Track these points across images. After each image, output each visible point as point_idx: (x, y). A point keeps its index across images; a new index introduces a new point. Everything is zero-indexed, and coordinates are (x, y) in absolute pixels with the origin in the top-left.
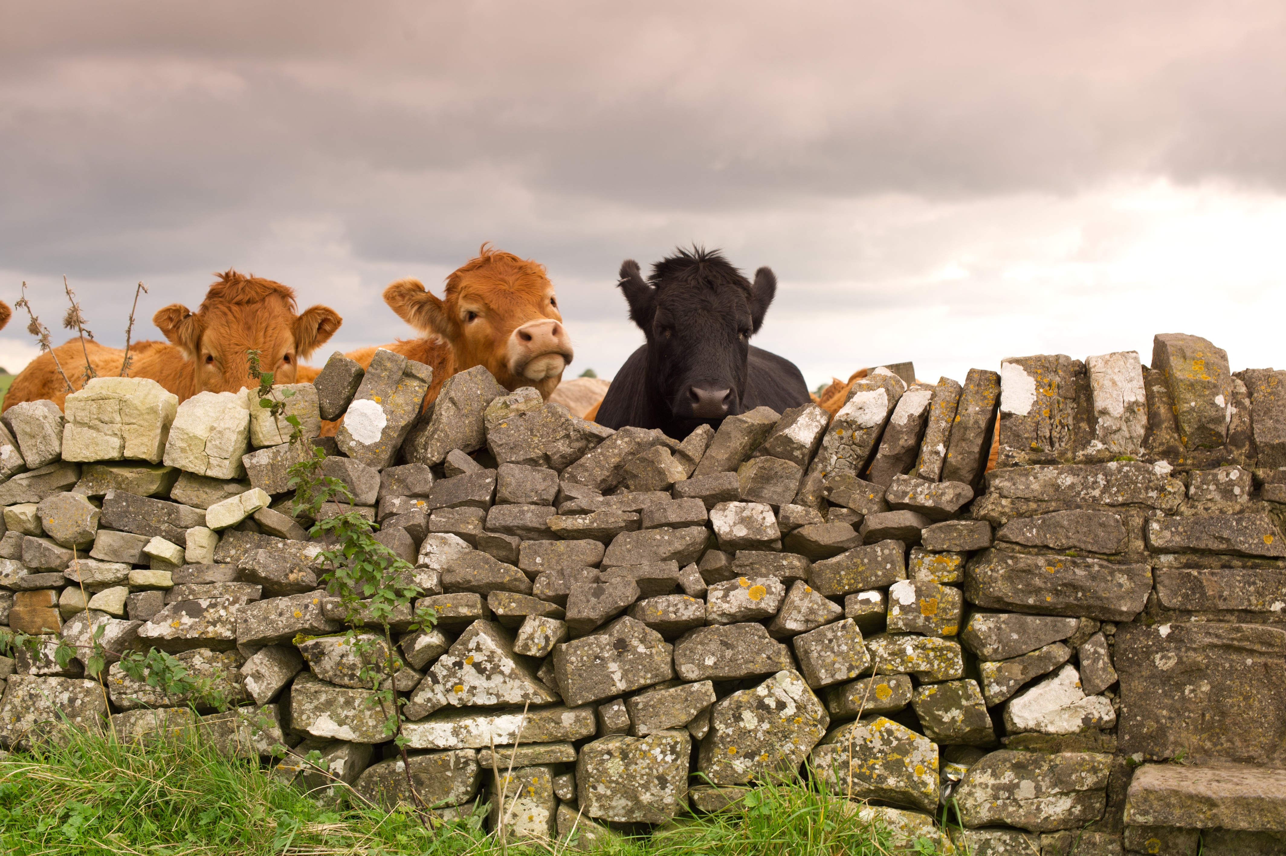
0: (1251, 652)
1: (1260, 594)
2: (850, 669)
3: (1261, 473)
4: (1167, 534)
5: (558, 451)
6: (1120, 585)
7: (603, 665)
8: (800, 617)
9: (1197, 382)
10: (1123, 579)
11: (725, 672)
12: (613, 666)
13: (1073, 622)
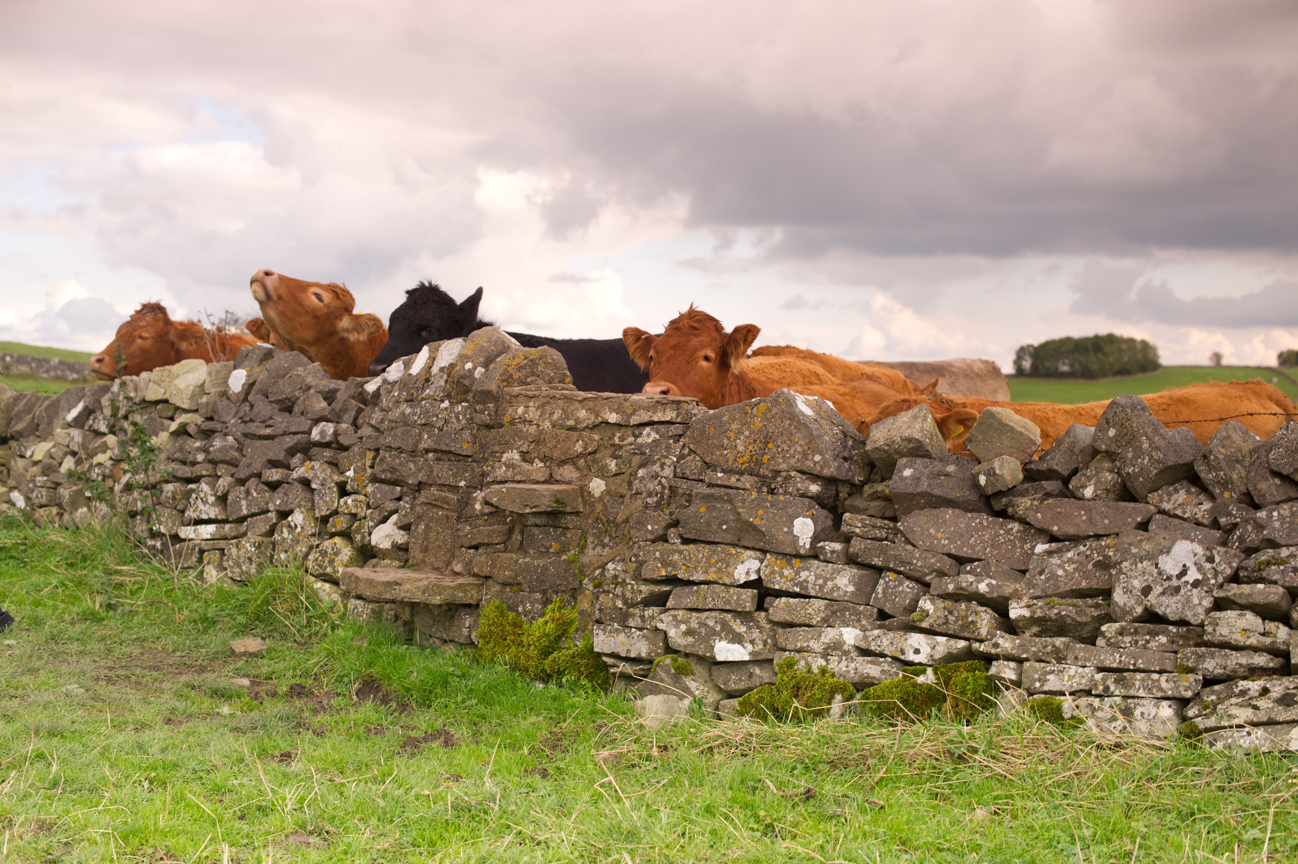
0: (443, 508)
1: (455, 476)
2: (328, 510)
3: (477, 408)
4: (429, 441)
5: (295, 396)
6: (411, 469)
7: (240, 502)
8: (319, 482)
9: (464, 355)
10: (412, 466)
11: (282, 508)
12: (244, 502)
13: (399, 489)
